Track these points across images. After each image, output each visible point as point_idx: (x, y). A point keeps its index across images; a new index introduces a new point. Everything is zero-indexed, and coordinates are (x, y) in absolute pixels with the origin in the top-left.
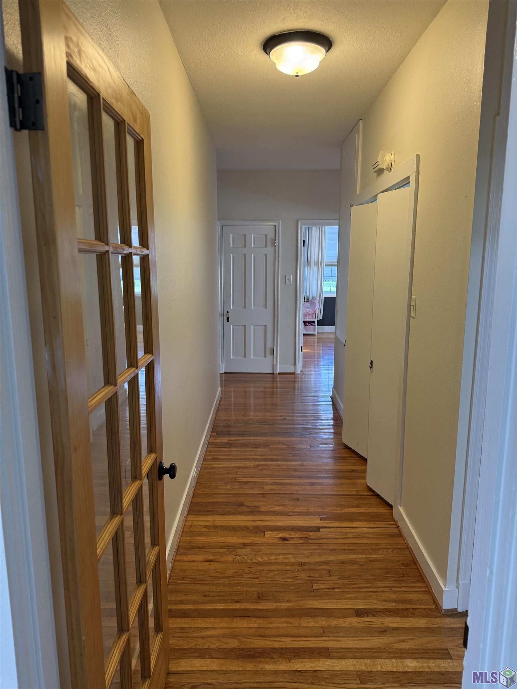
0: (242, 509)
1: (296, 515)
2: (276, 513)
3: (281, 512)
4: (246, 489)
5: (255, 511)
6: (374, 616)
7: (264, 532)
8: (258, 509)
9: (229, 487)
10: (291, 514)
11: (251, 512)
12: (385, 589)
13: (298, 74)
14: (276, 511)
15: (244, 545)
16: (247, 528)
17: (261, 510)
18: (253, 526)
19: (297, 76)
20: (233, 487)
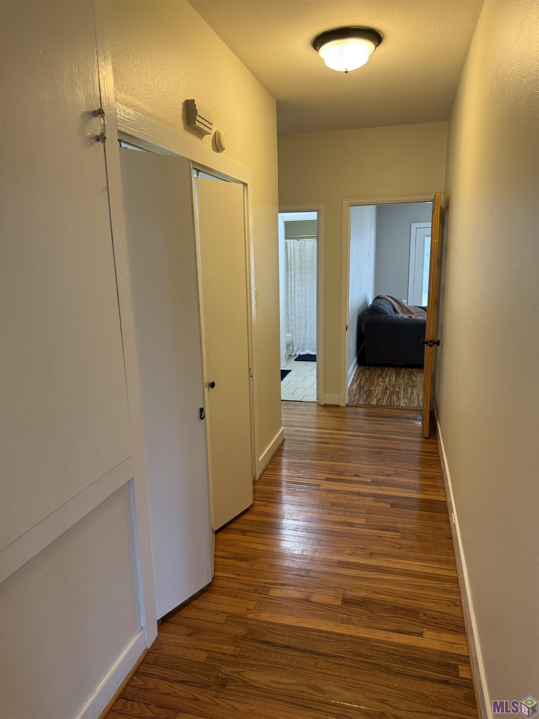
0: (392, 501)
1: (341, 491)
2: (359, 494)
3: (354, 494)
4: (387, 522)
5: (377, 497)
6: (320, 442)
7: (372, 481)
8: (375, 499)
9: (408, 526)
10: (344, 492)
11: (383, 498)
12: (303, 448)
13: (347, 70)
14: (359, 495)
15: (389, 475)
16: (386, 485)
17: (373, 498)
18: (381, 486)
19: (347, 72)
20: (404, 526)
